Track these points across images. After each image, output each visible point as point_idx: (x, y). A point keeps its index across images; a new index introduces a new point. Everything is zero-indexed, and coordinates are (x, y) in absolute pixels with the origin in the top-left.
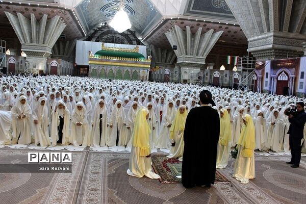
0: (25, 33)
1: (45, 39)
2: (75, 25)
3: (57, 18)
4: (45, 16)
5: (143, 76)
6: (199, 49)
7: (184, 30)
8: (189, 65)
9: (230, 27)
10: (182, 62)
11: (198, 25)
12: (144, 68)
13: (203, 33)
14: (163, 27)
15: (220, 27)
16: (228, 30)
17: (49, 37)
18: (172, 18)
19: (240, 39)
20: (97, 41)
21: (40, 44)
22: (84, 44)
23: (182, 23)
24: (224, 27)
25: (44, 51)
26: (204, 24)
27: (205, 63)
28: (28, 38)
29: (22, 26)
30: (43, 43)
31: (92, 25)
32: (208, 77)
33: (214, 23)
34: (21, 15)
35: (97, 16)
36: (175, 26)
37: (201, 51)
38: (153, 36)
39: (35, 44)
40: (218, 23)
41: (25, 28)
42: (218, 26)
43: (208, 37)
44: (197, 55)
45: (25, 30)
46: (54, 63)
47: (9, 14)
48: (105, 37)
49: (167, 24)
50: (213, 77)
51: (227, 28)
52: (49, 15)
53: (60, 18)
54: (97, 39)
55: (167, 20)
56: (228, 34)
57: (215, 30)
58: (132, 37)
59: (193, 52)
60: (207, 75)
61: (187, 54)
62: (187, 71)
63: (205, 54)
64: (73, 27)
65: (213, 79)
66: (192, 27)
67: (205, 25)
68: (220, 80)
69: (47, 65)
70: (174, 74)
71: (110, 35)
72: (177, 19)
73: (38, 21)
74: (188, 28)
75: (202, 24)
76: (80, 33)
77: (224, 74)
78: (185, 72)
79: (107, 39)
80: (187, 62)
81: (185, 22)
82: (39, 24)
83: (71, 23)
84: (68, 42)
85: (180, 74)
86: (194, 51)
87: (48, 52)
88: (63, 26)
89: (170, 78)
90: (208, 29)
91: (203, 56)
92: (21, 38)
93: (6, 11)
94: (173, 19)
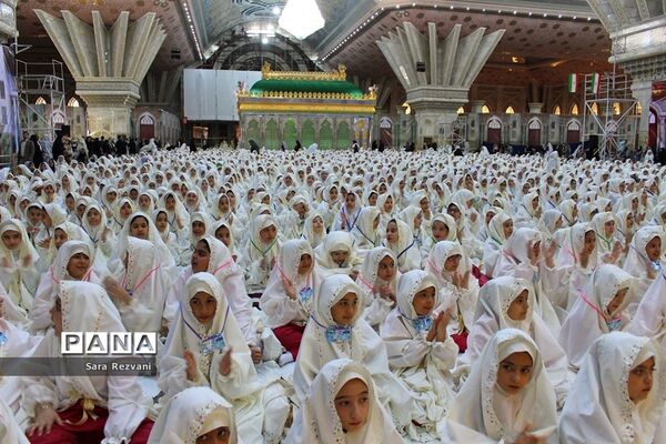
0: (81, 55)
1: (125, 66)
2: (183, 34)
3: (151, 17)
4: (125, 14)
5: (361, 133)
6: (455, 70)
7: (423, 32)
8: (434, 106)
9: (520, 21)
10: (420, 99)
11: (454, 18)
12: (361, 115)
13: (463, 35)
14: (375, 27)
15: (500, 22)
16: (515, 27)
17: (135, 61)
18: (398, 7)
19: (539, 46)
20: (225, 67)
21: (117, 77)
22: (200, 75)
23: (420, 16)
24: (507, 20)
25: (126, 92)
26: (466, 15)
27: (467, 101)
28: (88, 66)
29: (75, 39)
30: (123, 75)
31: (214, 34)
32: (476, 129)
33: (488, 12)
34: (70, 14)
35: (224, 14)
36: (405, 23)
37: (458, 75)
38: (345, 51)
39: (104, 78)
40: (495, 13)
41: (81, 44)
42: (495, 18)
43: (473, 43)
44: (451, 83)
45: (82, 47)
46: (147, 118)
47: (45, 14)
48: (241, 59)
49: (386, 20)
50: (486, 128)
51: (513, 23)
52: (132, 11)
53: (156, 18)
54: (224, 64)
55: (387, 11)
56: (515, 35)
57: (488, 28)
58: (296, 56)
59: (441, 79)
60: (473, 125)
61: (429, 83)
62: (432, 120)
63: (468, 80)
64: (179, 38)
65: (486, 134)
66: (440, 25)
67: (468, 19)
68: (503, 135)
69: (132, 124)
70: (401, 127)
71: (251, 55)
72: (410, 7)
73: (109, 27)
74: (432, 27)
75: (462, 16)
76: (190, 52)
77: (511, 122)
78: (428, 122)
79: (244, 63)
80: (431, 99)
81: (426, 12)
82: (112, 32)
83: (176, 29)
84: (165, 74)
85: (414, 128)
86: (446, 75)
87: (133, 94)
88: (161, 36)
89: (393, 137)
90: (474, 27)
91: (463, 85)
92: (74, 67)
93: (37, 8)
94: (402, 8)
